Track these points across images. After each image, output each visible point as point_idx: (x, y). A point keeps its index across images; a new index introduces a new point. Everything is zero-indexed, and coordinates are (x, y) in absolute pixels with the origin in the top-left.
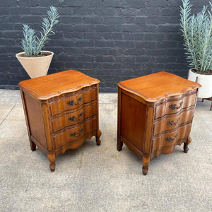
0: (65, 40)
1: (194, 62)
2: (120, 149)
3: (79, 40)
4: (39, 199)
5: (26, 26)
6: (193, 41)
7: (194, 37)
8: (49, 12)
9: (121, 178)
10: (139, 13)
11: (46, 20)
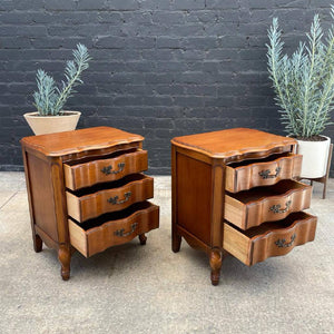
0: (100, 95)
1: (293, 123)
2: (176, 248)
3: (120, 96)
4: (38, 320)
5: (41, 73)
6: (288, 93)
7: (290, 86)
8: (75, 53)
9: (176, 290)
10: (208, 55)
11: (71, 64)
